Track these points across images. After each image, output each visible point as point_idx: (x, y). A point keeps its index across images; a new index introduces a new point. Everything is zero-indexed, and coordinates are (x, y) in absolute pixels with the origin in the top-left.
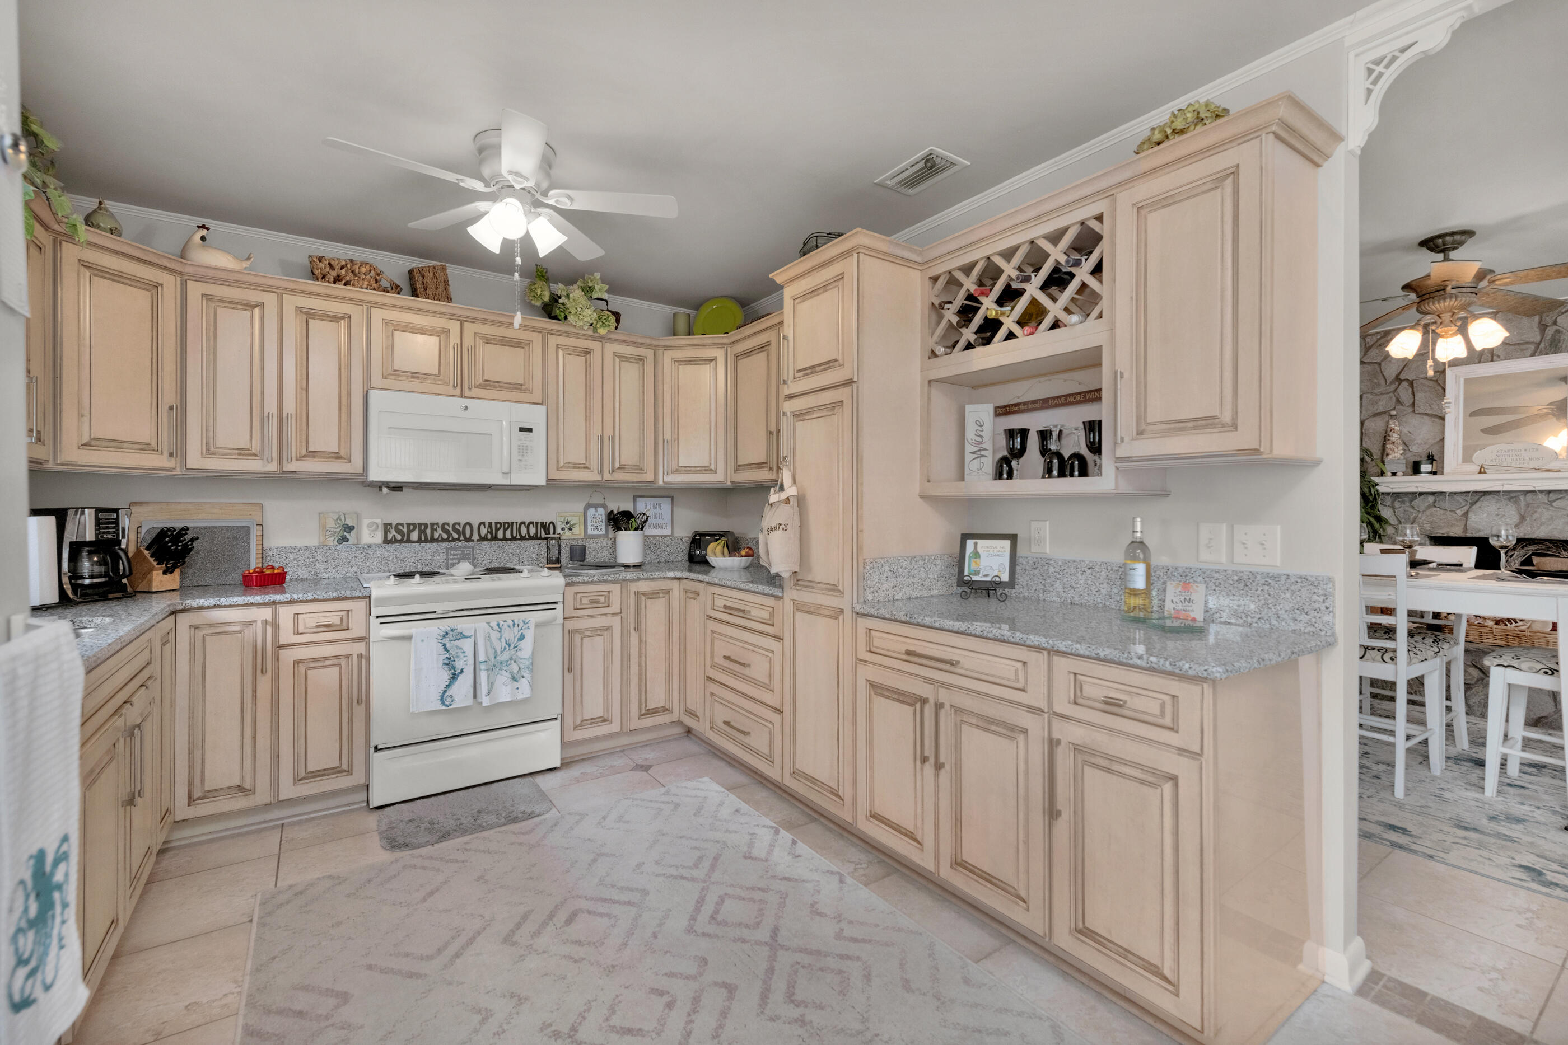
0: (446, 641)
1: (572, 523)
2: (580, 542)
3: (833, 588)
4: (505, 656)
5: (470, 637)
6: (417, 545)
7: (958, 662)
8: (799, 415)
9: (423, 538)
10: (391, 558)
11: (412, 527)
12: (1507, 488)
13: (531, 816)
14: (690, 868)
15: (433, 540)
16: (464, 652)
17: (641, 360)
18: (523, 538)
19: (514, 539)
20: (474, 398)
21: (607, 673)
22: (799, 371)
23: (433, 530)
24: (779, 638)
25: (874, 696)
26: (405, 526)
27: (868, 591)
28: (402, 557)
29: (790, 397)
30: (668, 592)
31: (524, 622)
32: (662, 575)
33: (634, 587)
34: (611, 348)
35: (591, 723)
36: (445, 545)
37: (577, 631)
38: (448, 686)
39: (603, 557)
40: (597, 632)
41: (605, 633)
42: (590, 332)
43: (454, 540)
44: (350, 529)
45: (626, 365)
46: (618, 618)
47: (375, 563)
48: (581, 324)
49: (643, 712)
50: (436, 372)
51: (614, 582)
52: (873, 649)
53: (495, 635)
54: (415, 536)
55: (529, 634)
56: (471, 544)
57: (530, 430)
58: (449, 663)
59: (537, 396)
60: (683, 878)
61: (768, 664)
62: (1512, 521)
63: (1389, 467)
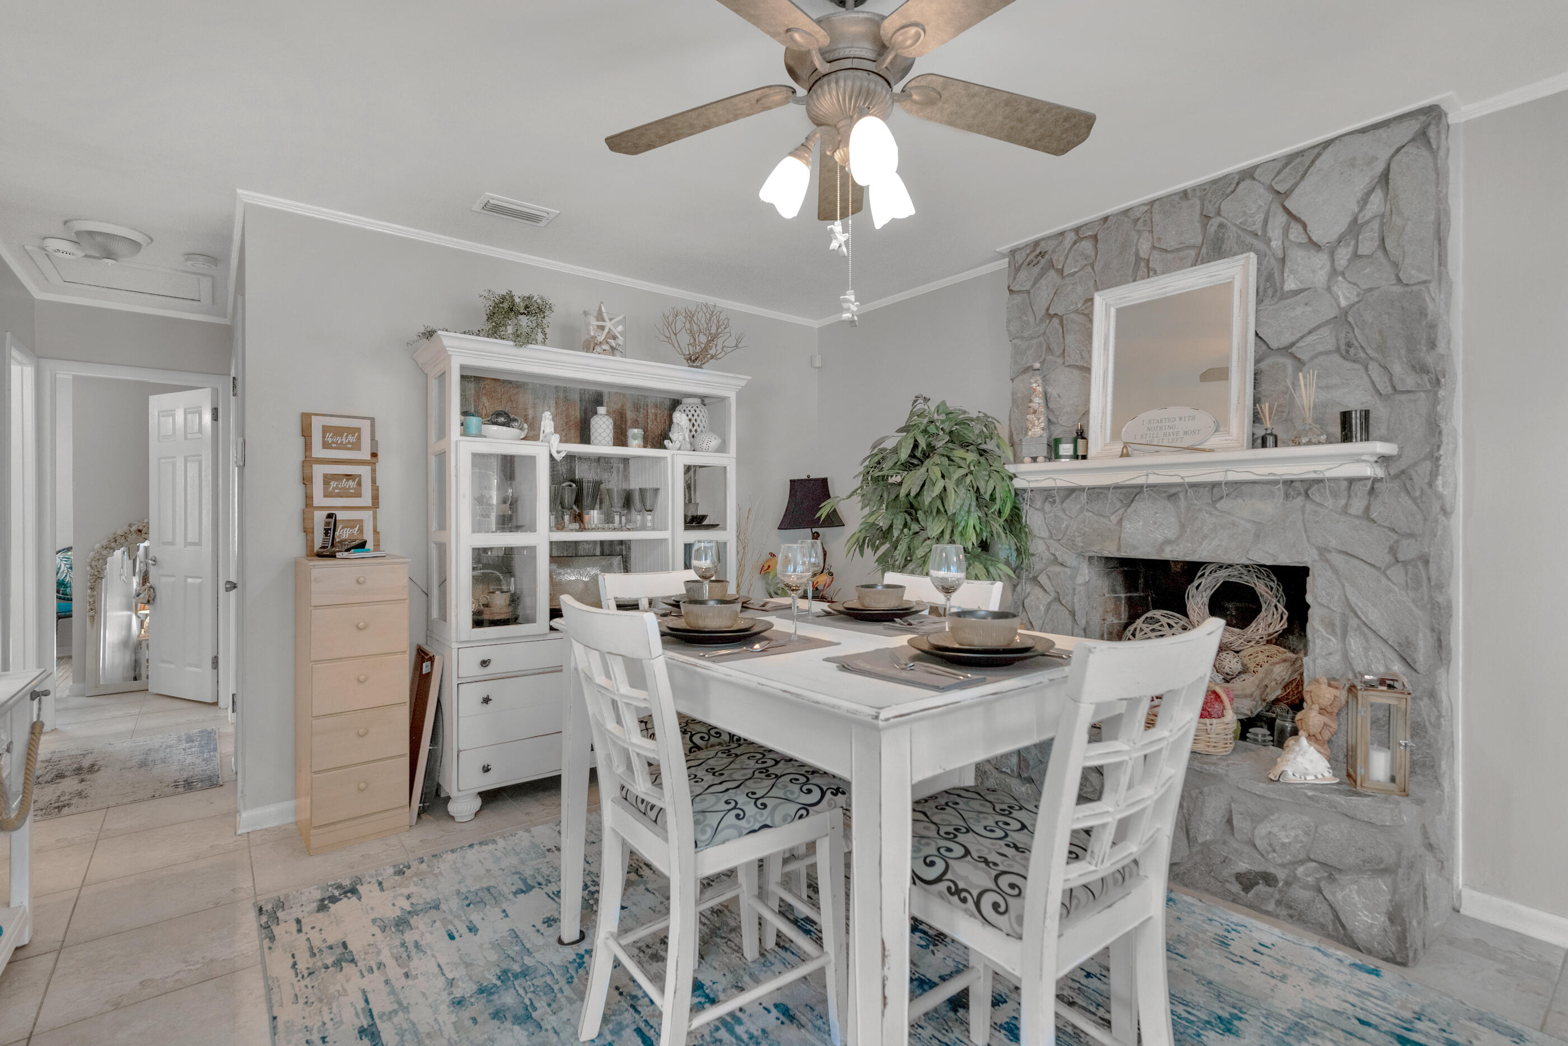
12: (1158, 479)
62: (1171, 533)
63: (1026, 450)
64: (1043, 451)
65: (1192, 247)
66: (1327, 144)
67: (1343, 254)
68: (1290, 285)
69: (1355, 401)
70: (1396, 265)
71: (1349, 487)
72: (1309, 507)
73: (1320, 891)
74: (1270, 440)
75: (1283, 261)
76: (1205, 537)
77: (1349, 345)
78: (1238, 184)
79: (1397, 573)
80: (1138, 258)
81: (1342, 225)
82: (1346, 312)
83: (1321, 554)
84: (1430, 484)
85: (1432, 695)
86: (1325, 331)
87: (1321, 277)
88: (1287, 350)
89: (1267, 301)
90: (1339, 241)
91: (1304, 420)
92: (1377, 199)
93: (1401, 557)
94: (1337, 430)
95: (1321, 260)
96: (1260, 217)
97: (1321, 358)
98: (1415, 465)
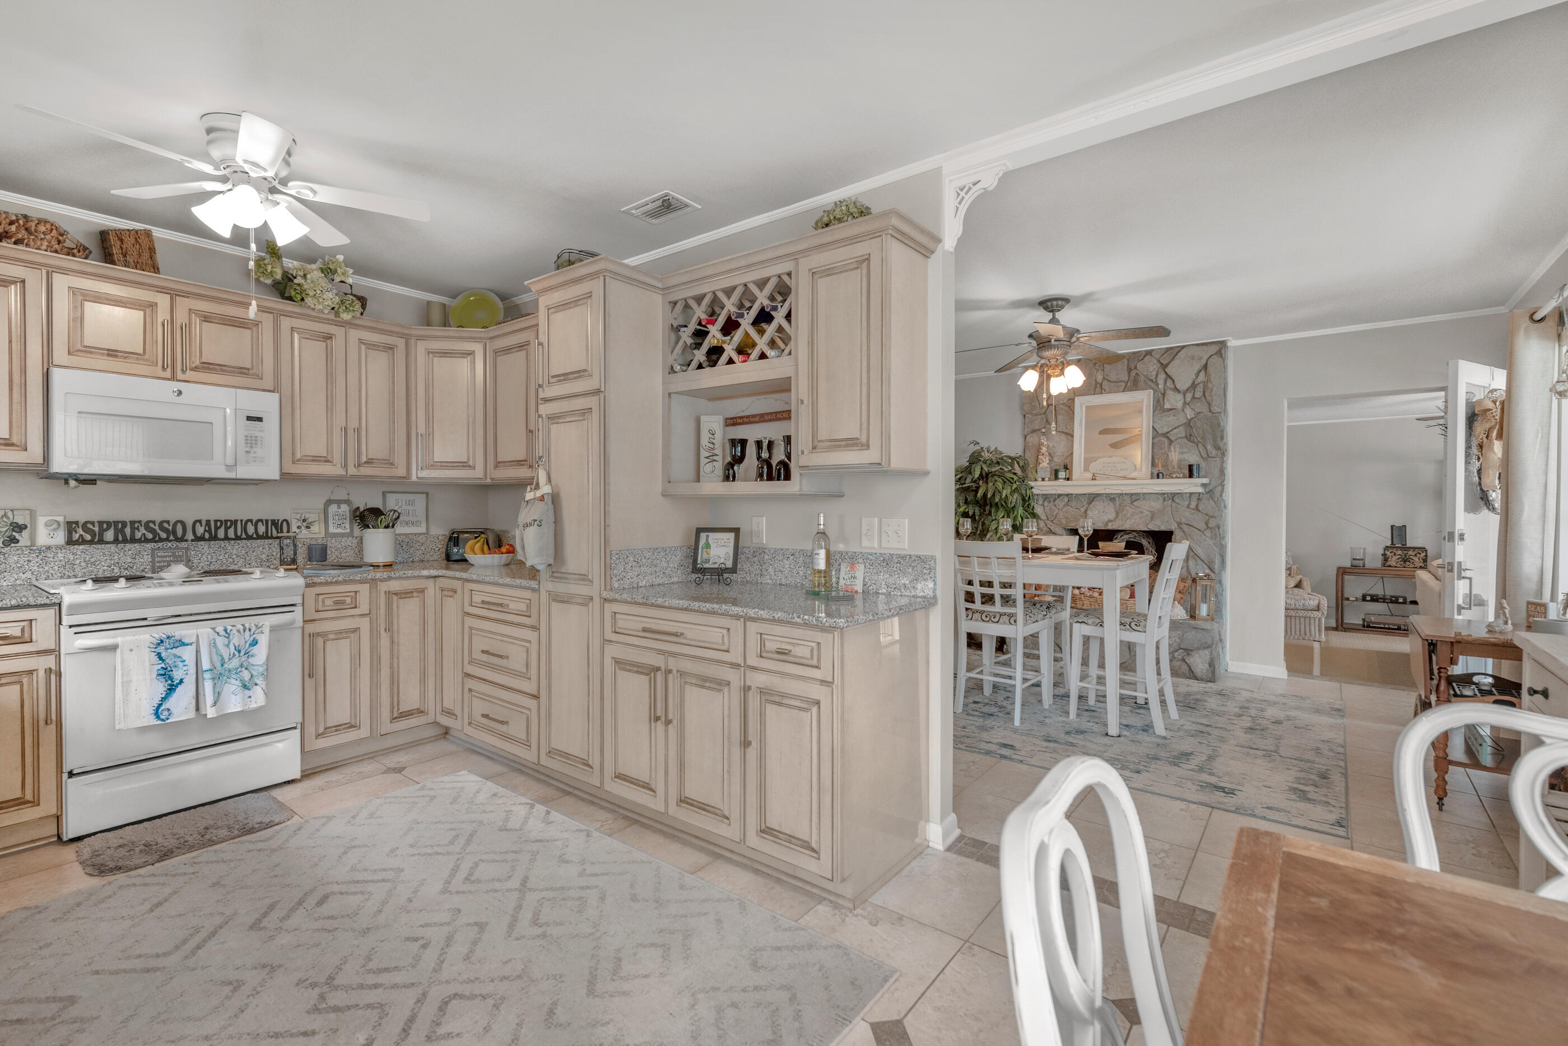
0: (161, 649)
1: (310, 520)
2: (320, 542)
3: (584, 578)
4: (235, 663)
5: (191, 644)
6: (113, 547)
7: (682, 634)
8: (553, 418)
9: (120, 538)
10: (78, 562)
11: (105, 526)
12: (1108, 491)
13: (270, 825)
14: (446, 845)
15: (133, 540)
16: (184, 661)
17: (391, 348)
18: (249, 538)
19: (238, 538)
20: (188, 382)
21: (354, 676)
22: (553, 377)
23: (133, 529)
24: (535, 628)
25: (618, 671)
26: (97, 525)
27: (614, 579)
28: (92, 560)
29: (546, 400)
30: (422, 591)
31: (256, 626)
32: (416, 573)
33: (383, 587)
34: (355, 335)
35: (336, 731)
36: (150, 546)
37: (318, 634)
38: (164, 699)
39: (349, 557)
40: (341, 634)
41: (352, 635)
42: (332, 316)
43: (161, 540)
44: (21, 528)
45: (373, 353)
46: (367, 619)
47: (56, 568)
48: (321, 307)
49: (395, 715)
50: (141, 351)
51: (362, 582)
52: (618, 630)
53: (220, 641)
54: (109, 535)
55: (264, 640)
56: (184, 544)
57: (260, 419)
58: (165, 674)
59: (268, 382)
60: (438, 854)
61: (525, 654)
62: (1112, 517)
63: (1040, 474)
64: (1047, 475)
65: (1123, 381)
66: (1183, 347)
67: (1189, 396)
68: (1167, 406)
69: (1193, 459)
70: (1209, 404)
71: (1190, 497)
72: (1174, 505)
73: (1184, 660)
74: (1161, 475)
75: (1164, 395)
76: (1128, 518)
77: (1191, 435)
78: (1145, 356)
79: (1208, 533)
80: (1097, 383)
81: (1188, 384)
82: (1190, 421)
83: (1178, 525)
84: (1221, 496)
85: (1220, 582)
86: (1181, 429)
87: (1179, 405)
88: (1165, 435)
89: (1157, 412)
90: (1187, 390)
91: (1174, 467)
92: (1202, 374)
93: (1210, 526)
94: (1187, 472)
95: (1180, 397)
96: (1154, 373)
97: (1179, 440)
98: (1215, 487)
